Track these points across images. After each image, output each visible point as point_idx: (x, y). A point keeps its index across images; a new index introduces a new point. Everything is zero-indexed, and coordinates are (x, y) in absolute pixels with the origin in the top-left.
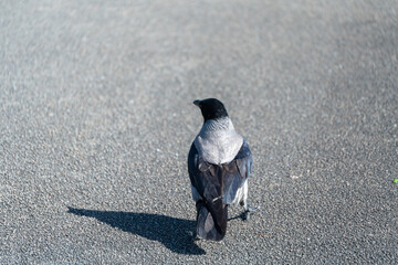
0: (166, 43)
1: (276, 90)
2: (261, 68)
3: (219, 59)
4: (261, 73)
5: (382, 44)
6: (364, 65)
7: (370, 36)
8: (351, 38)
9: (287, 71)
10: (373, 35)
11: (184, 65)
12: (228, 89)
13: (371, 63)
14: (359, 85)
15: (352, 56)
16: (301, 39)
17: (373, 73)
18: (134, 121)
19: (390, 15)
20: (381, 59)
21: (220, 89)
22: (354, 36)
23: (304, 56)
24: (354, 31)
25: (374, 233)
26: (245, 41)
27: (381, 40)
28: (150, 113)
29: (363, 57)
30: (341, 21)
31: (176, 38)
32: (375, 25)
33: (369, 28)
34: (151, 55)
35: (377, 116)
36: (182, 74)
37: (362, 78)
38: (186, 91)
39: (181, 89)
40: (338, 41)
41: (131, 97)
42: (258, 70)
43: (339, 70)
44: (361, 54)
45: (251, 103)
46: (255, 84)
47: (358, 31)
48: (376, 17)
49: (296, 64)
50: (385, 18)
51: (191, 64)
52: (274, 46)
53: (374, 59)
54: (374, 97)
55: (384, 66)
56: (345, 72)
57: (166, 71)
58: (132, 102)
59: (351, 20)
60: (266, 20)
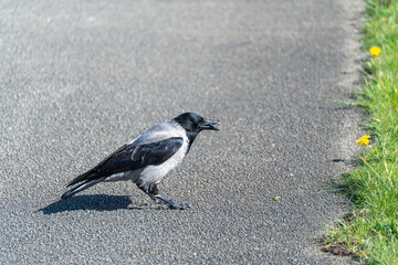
0: (43, 70)
1: (153, 113)
2: (138, 92)
3: (96, 83)
4: (139, 97)
5: (257, 65)
6: (240, 86)
7: (245, 57)
8: (227, 59)
9: (164, 94)
10: (249, 57)
11: (61, 90)
12: (106, 114)
13: (247, 84)
14: (237, 107)
15: (229, 78)
16: (178, 62)
17: (250, 93)
18: (13, 147)
19: (265, 36)
20: (258, 80)
21: (98, 113)
22: (230, 57)
23: (181, 79)
24: (230, 53)
25: (259, 246)
26: (120, 66)
27: (256, 61)
28: (29, 139)
29: (239, 79)
30: (216, 43)
31: (53, 65)
32: (250, 46)
33: (245, 50)
34: (29, 81)
35: (255, 136)
36: (59, 100)
37: (239, 99)
38: (64, 116)
39: (59, 115)
40: (214, 63)
41: (9, 124)
42: (136, 94)
43: (216, 91)
44: (237, 75)
45: (129, 127)
46: (133, 107)
47: (234, 53)
48: (252, 39)
49: (172, 86)
50: (260, 39)
51: (69, 90)
52: (151, 70)
53: (250, 79)
54: (252, 118)
55: (261, 86)
56: (221, 93)
57: (43, 98)
58: (10, 128)
59: (226, 42)
60: (142, 44)
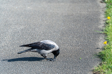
0: (15, 21)
1: (46, 34)
2: (42, 28)
3: (30, 26)
4: (42, 29)
5: (75, 21)
6: (71, 27)
7: (72, 19)
8: (67, 19)
9: (49, 29)
10: (73, 19)
11: (20, 27)
12: (33, 34)
13: (73, 26)
14: (69, 33)
15: (68, 25)
16: (53, 20)
17: (73, 29)
18: (6, 43)
19: (78, 13)
20: (75, 25)
21: (30, 34)
23: (54, 25)
24: (68, 18)
25: (75, 72)
26: (37, 21)
27: (75, 20)
28: (11, 41)
29: (70, 25)
30: (64, 15)
31: (18, 20)
32: (74, 16)
33: (72, 17)
34: (11, 25)
35: (75, 41)
36: (19, 30)
37: (70, 31)
38: (21, 35)
39: (19, 34)
40: (63, 20)
41: (5, 36)
42: (41, 29)
43: (64, 28)
44: (70, 24)
45: (39, 38)
46: (40, 32)
47: (69, 18)
48: (74, 14)
49: (51, 27)
50: (76, 14)
51: (22, 27)
52: (45, 22)
53: (73, 25)
54: (74, 36)
55: (76, 27)
56: (65, 29)
57: (15, 29)
58: (6, 38)
59: (67, 15)
60: (43, 15)
